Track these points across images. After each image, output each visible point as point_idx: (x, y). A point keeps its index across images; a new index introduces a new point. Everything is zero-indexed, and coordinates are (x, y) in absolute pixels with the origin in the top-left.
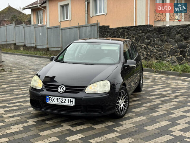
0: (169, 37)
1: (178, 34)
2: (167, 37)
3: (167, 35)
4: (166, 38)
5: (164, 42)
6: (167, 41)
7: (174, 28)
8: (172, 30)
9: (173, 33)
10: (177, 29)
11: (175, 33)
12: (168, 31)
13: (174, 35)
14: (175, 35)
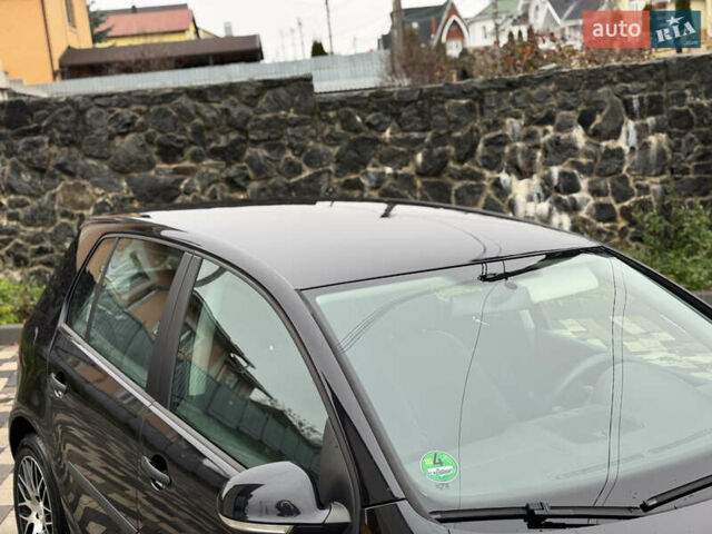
0: (75, 151)
1: (123, 135)
2: (65, 149)
3: (62, 139)
4: (58, 154)
5: (53, 176)
6: (70, 168)
7: (100, 106)
8: (88, 115)
9: (98, 131)
10: (118, 110)
11: (110, 128)
12: (66, 123)
13: (104, 138)
14: (111, 137)
